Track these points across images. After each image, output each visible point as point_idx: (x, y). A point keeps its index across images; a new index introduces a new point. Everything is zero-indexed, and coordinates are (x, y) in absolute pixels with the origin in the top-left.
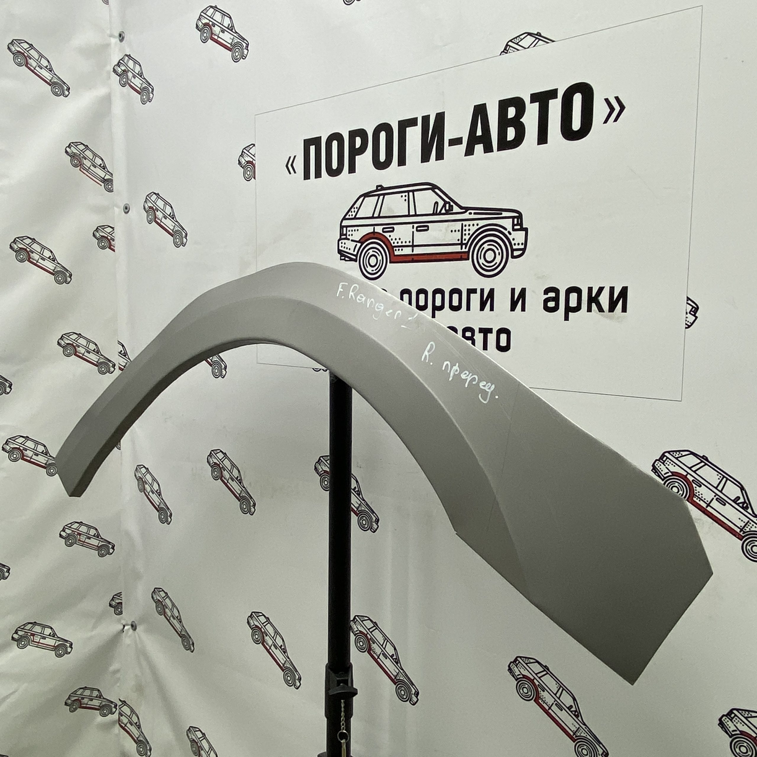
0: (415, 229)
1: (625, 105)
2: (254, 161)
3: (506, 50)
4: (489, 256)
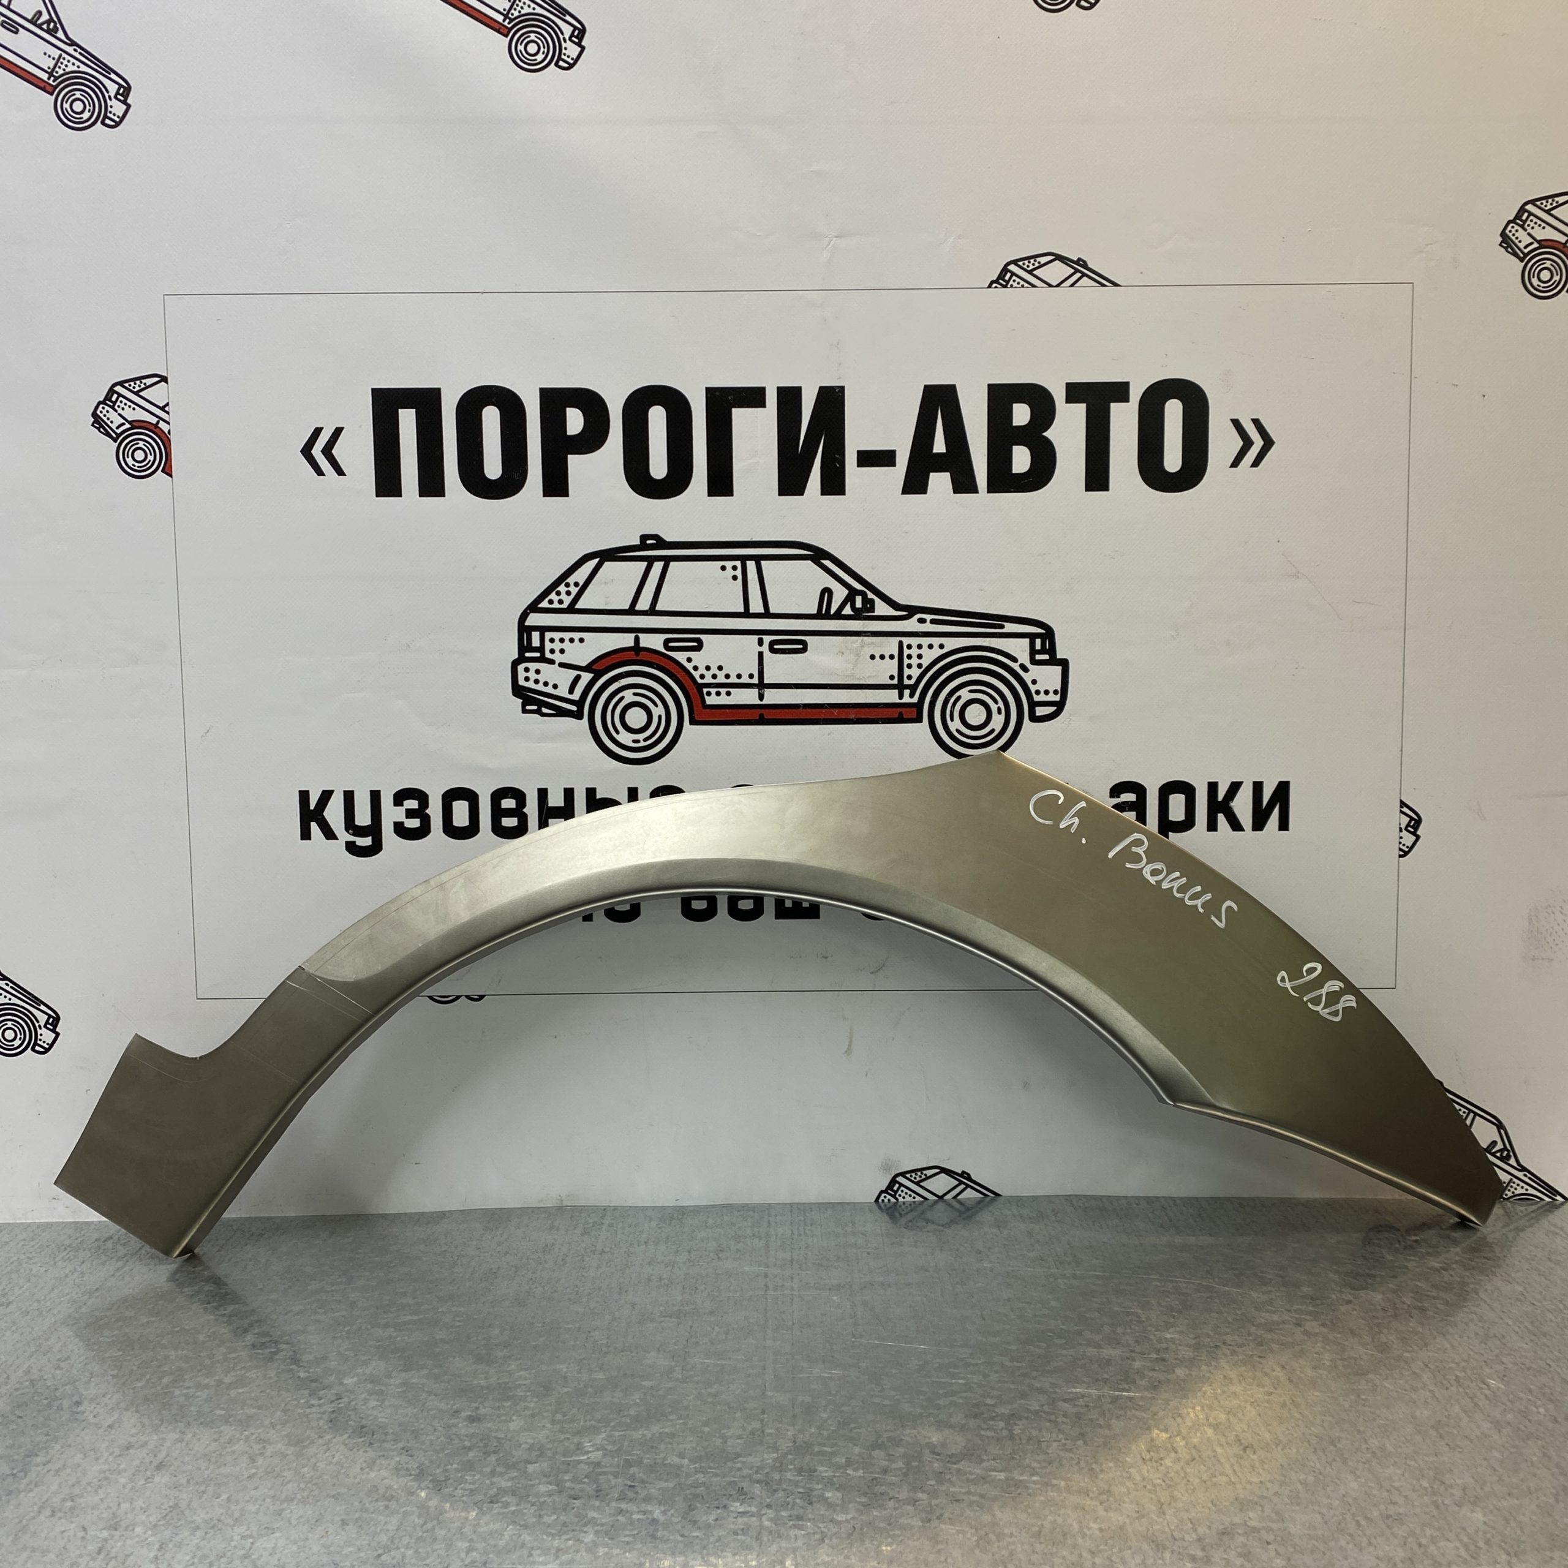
0: (765, 648)
1: (1274, 438)
2: (162, 425)
3: (1003, 279)
4: (975, 714)
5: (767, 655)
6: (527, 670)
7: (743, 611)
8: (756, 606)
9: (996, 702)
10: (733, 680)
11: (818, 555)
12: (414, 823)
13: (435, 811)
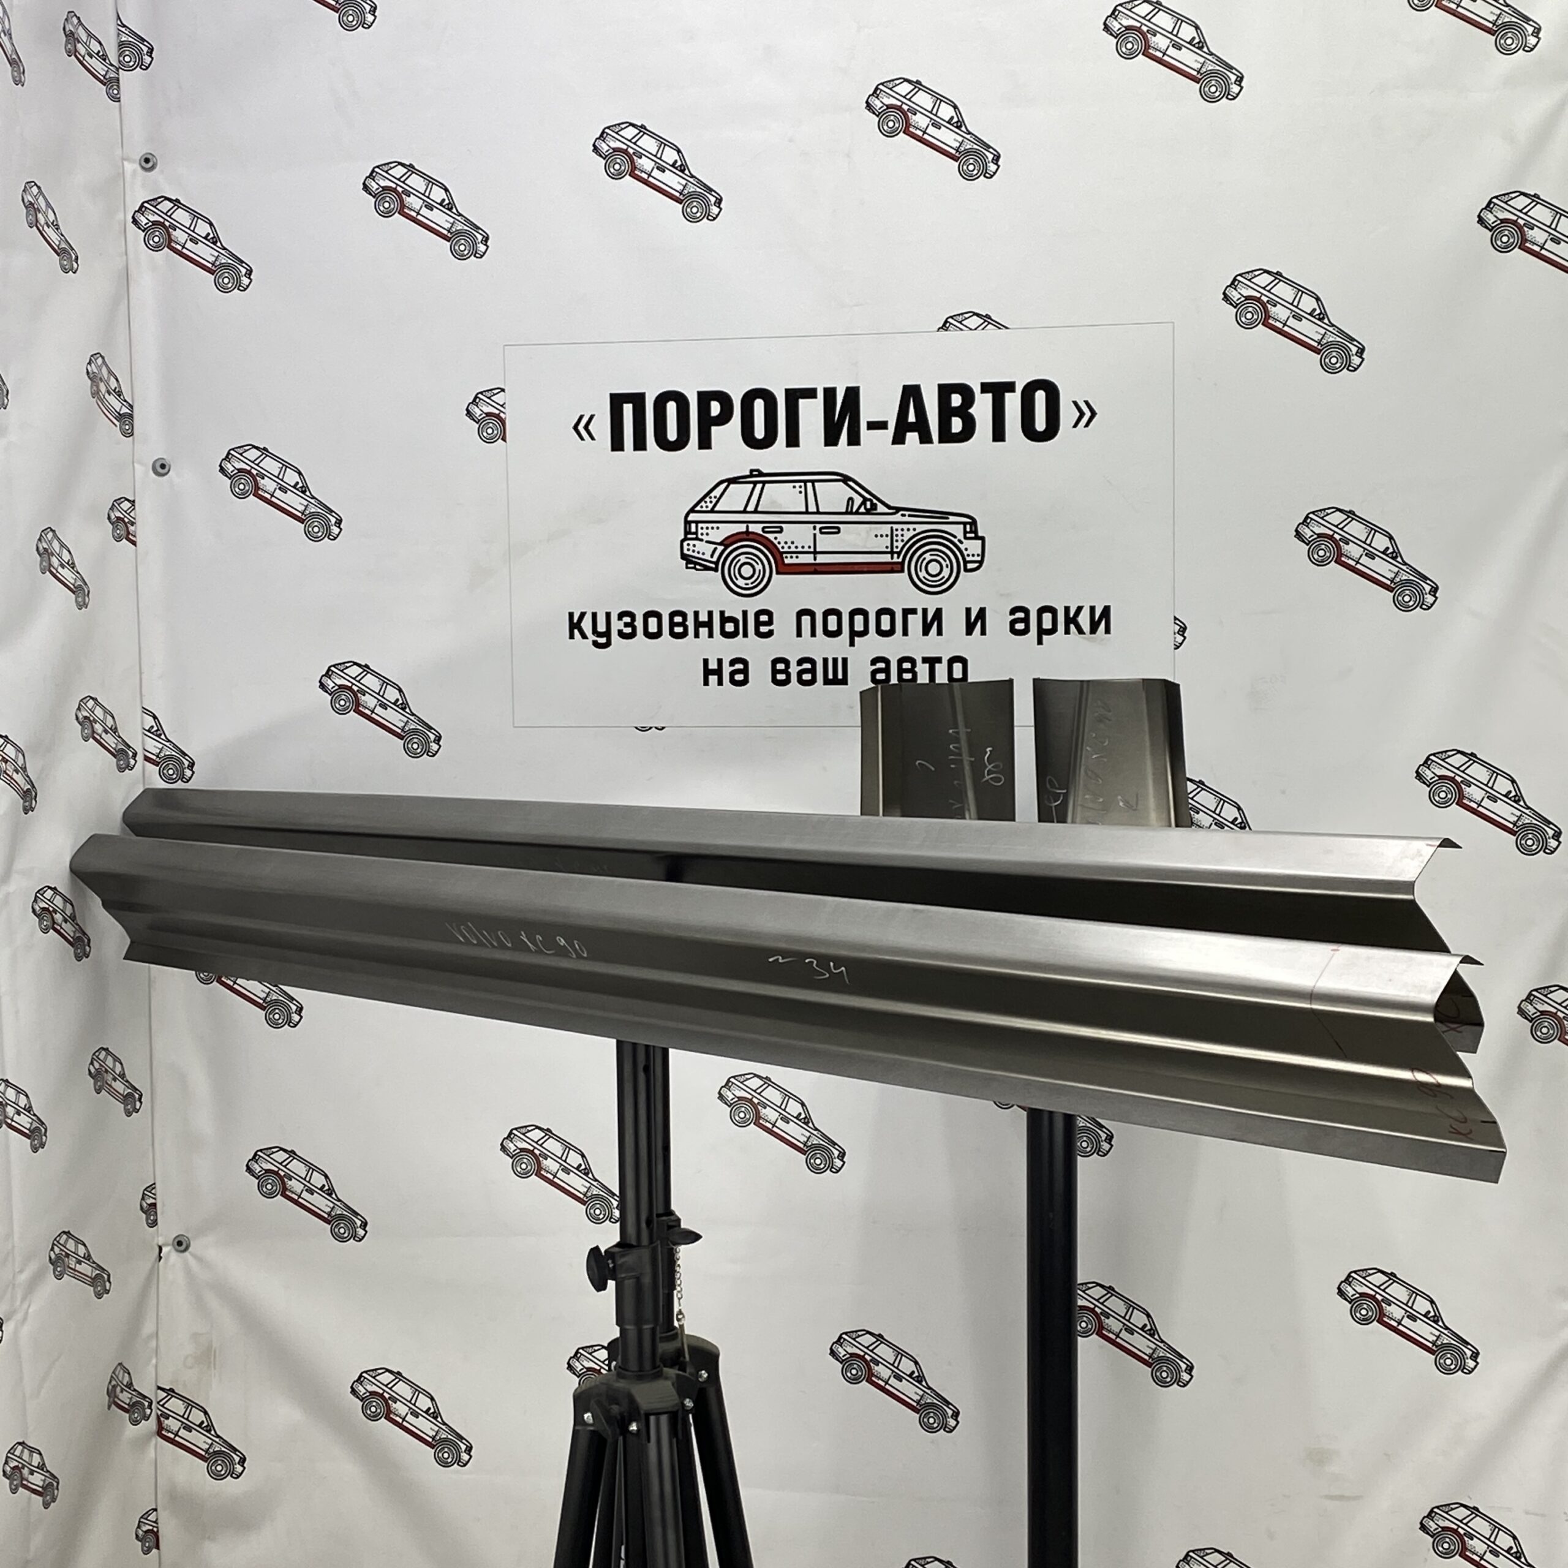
0: (817, 531)
1: (1097, 411)
2: (502, 415)
3: (945, 326)
4: (934, 568)
5: (819, 536)
6: (688, 545)
7: (804, 510)
8: (812, 508)
9: (945, 561)
10: (800, 549)
11: (846, 479)
12: (628, 630)
13: (639, 623)
